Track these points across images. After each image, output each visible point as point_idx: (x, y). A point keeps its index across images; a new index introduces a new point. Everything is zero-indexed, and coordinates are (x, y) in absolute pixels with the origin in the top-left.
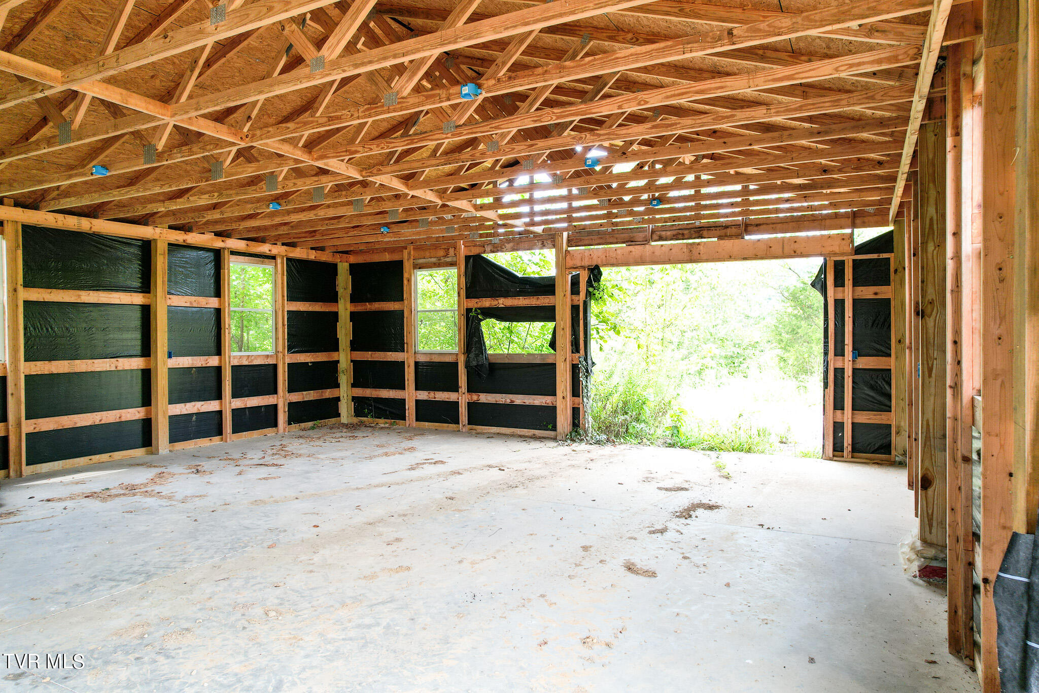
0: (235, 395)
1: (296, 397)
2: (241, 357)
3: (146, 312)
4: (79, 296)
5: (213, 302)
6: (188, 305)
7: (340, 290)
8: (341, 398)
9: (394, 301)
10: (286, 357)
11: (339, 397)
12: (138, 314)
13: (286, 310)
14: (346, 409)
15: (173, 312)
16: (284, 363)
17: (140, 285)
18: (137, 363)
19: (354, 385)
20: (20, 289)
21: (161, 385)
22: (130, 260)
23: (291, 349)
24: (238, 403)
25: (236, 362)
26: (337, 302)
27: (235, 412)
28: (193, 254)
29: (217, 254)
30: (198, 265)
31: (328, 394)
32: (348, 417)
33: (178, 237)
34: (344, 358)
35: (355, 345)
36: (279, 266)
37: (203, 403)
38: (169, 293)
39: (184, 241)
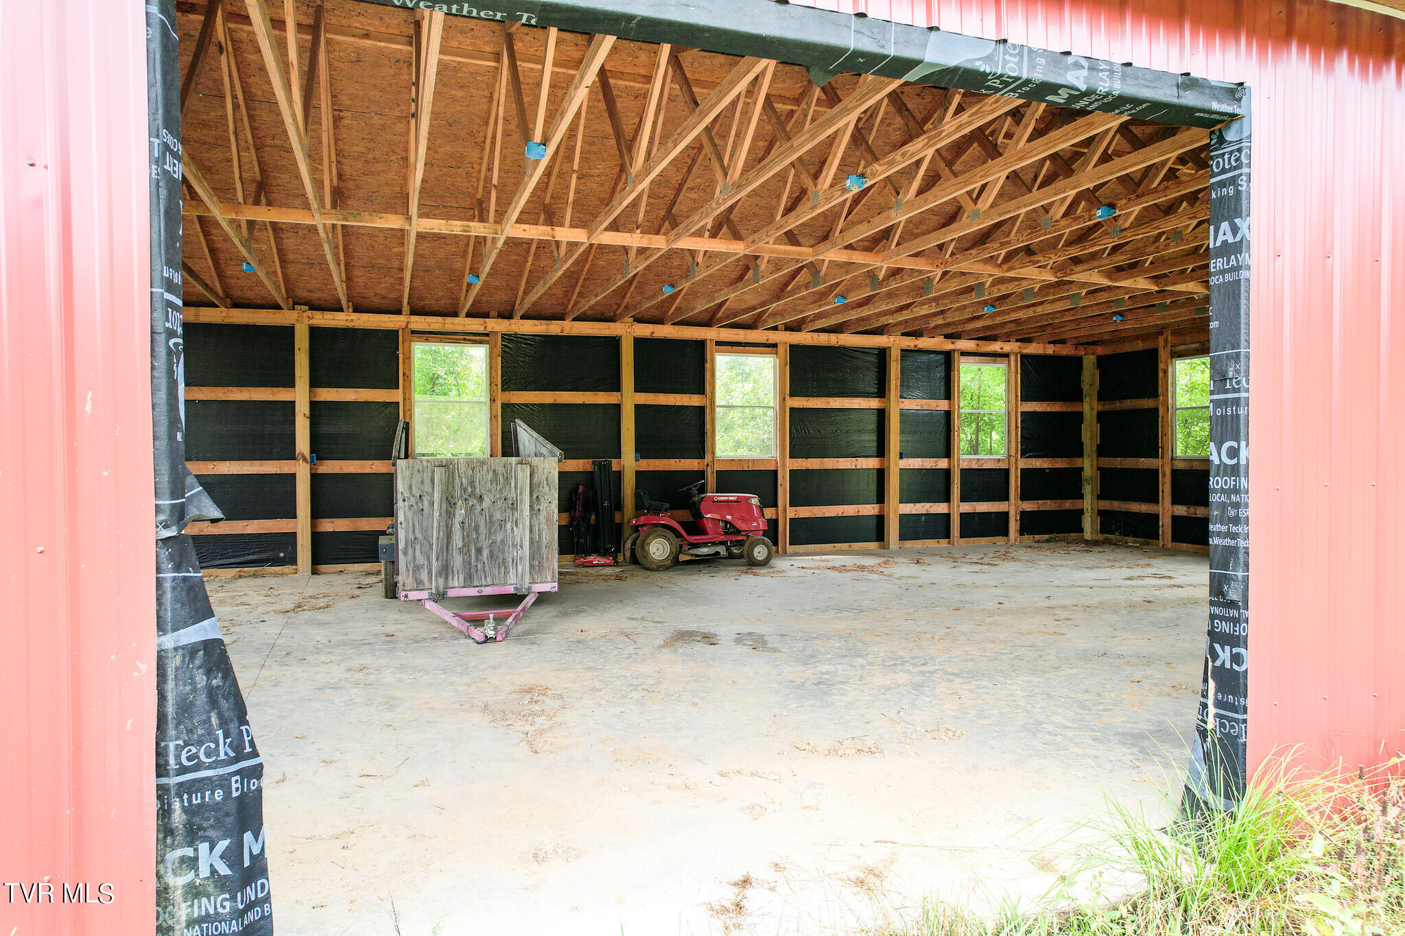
0: (964, 499)
1: (1029, 506)
2: (970, 460)
3: (882, 415)
4: (828, 402)
5: (943, 405)
6: (919, 408)
7: (1086, 387)
8: (1085, 511)
9: (1148, 398)
10: (1019, 462)
11: (1083, 510)
12: (874, 418)
13: (1019, 411)
14: (1089, 524)
15: (904, 415)
16: (1017, 468)
17: (876, 390)
18: (872, 463)
19: (1100, 497)
20: (788, 398)
21: (893, 485)
22: (868, 368)
23: (1024, 453)
24: (967, 507)
25: (964, 465)
26: (1082, 401)
27: (964, 516)
28: (925, 358)
29: (948, 357)
30: (929, 367)
31: (1068, 505)
32: (1092, 533)
33: (909, 343)
34: (1088, 465)
35: (1102, 451)
36: (1013, 364)
37: (932, 504)
38: (901, 397)
39: (915, 346)
